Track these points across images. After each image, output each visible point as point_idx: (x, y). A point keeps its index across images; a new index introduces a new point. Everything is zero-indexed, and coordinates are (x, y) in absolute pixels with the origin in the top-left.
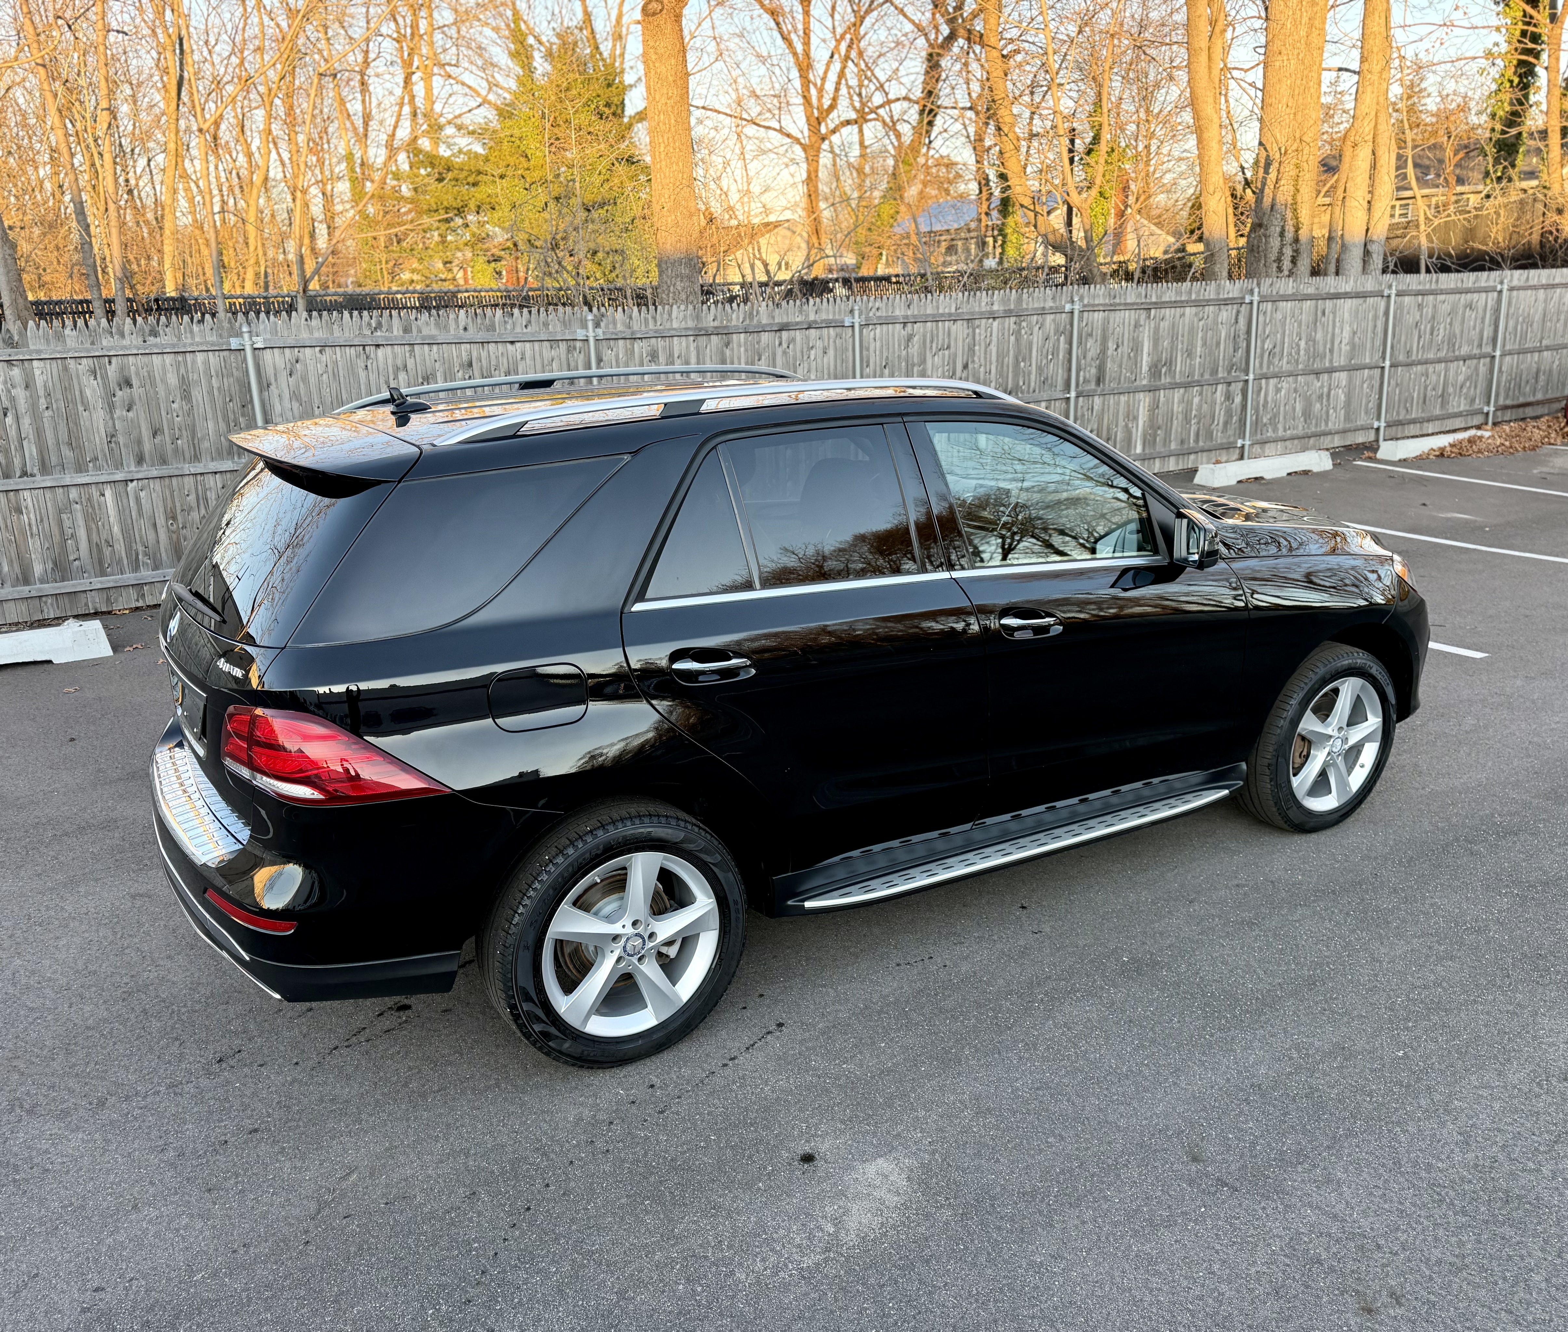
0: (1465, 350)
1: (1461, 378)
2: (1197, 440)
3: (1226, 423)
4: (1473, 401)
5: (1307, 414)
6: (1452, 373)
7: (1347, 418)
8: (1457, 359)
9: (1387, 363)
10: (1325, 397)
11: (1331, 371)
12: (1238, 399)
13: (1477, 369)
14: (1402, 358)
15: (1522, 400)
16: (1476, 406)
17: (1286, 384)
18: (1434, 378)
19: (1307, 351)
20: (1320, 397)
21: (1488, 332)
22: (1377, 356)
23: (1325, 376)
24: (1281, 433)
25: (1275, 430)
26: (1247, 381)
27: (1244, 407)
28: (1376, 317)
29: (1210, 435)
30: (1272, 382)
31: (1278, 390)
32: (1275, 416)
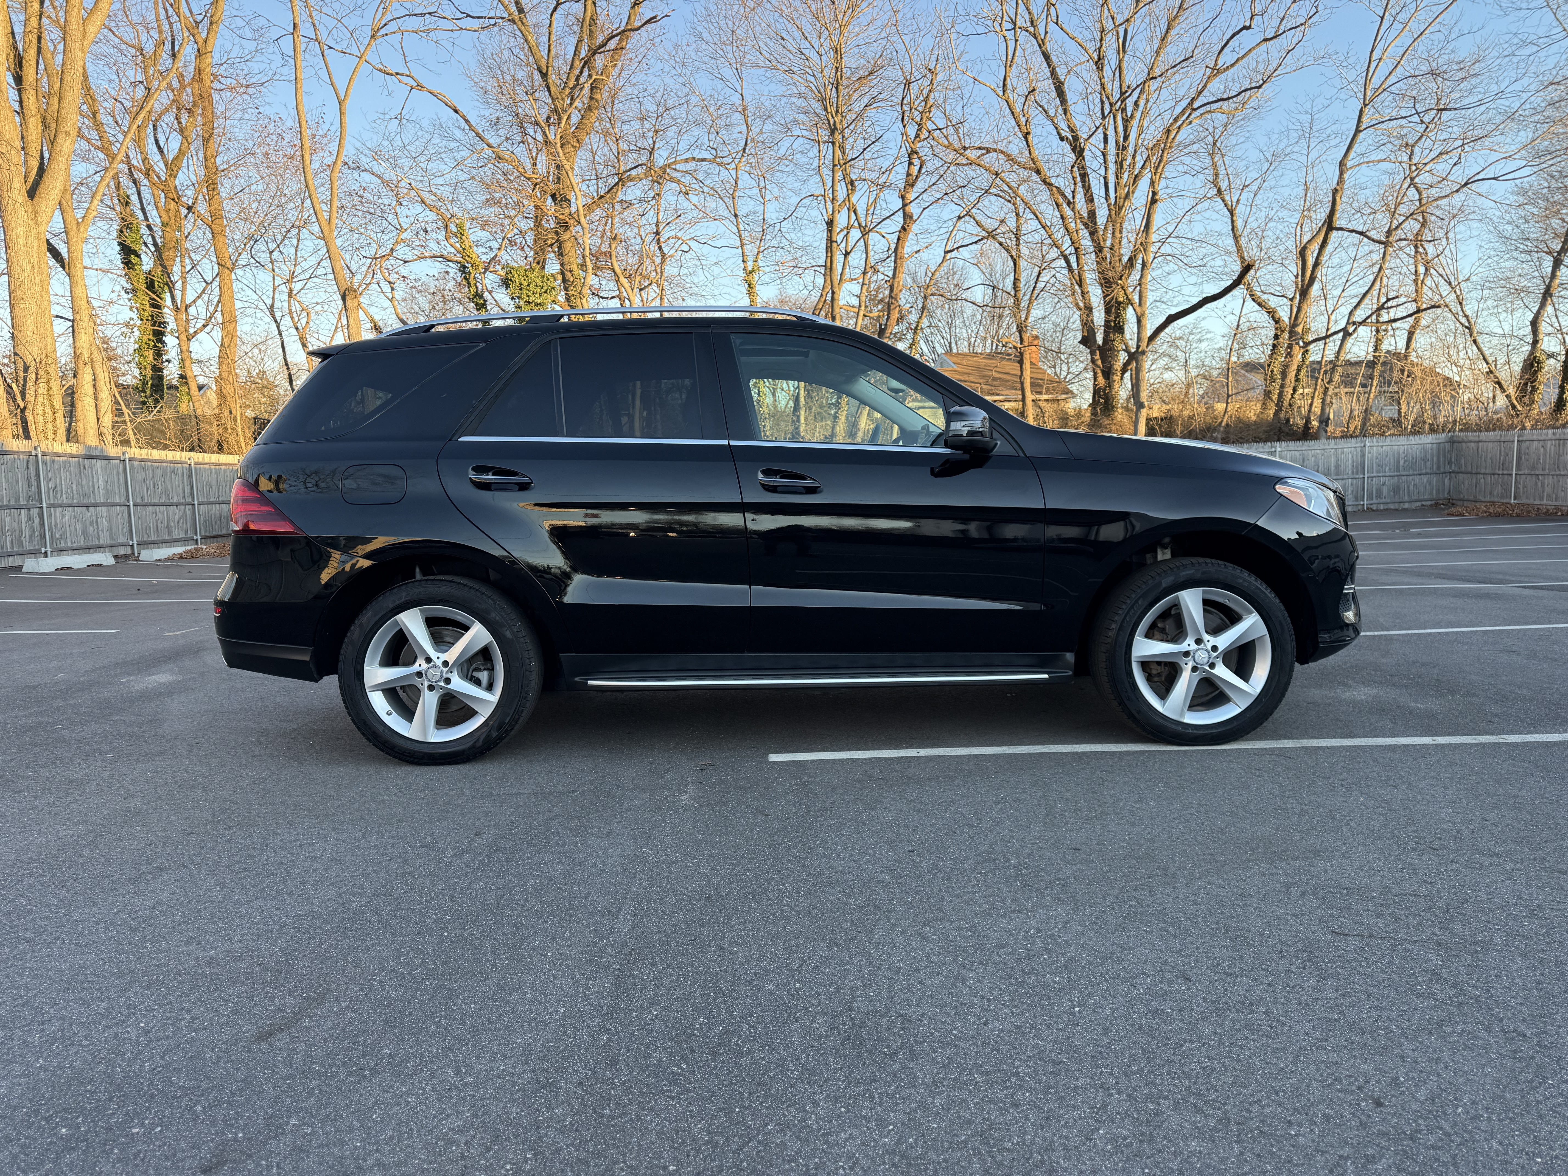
0: (175, 500)
1: (177, 517)
2: (12, 547)
3: (31, 536)
4: (186, 532)
5: (85, 533)
6: (171, 513)
7: (111, 538)
8: (172, 504)
9: (131, 503)
10: (95, 522)
11: (96, 505)
12: (37, 521)
13: (185, 512)
14: (139, 501)
15: (214, 533)
16: (190, 535)
17: (68, 512)
18: (160, 516)
19: (78, 491)
20: (92, 523)
21: (187, 489)
22: (123, 499)
23: (92, 509)
24: (69, 545)
25: (66, 542)
26: (41, 508)
27: (42, 525)
28: (118, 473)
29: (21, 543)
30: (59, 510)
31: (63, 516)
32: (65, 533)
